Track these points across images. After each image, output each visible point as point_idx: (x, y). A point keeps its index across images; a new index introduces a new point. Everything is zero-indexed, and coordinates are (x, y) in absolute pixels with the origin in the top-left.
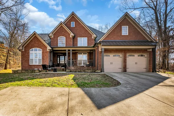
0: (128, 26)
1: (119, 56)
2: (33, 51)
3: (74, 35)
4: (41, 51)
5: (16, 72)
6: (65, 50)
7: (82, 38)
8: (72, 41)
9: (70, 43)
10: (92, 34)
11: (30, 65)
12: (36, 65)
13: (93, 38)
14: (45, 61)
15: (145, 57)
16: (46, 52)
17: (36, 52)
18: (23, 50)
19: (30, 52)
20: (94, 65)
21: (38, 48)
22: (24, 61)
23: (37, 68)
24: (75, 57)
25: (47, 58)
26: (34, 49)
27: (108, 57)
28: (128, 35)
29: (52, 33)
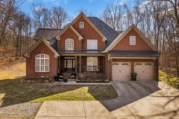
0: (135, 36)
1: (128, 65)
2: (39, 57)
3: (83, 38)
4: (48, 57)
5: (25, 82)
6: (74, 56)
7: (92, 40)
8: (81, 44)
9: (79, 47)
10: (102, 36)
11: (36, 73)
12: (43, 72)
13: (103, 41)
14: (53, 68)
15: (152, 65)
16: (54, 59)
17: (42, 58)
18: (29, 57)
19: (36, 58)
20: (104, 72)
21: (45, 55)
22: (29, 68)
23: (44, 76)
24: (84, 61)
25: (55, 65)
26: (40, 55)
27: (117, 65)
28: (135, 44)
29: (59, 36)
